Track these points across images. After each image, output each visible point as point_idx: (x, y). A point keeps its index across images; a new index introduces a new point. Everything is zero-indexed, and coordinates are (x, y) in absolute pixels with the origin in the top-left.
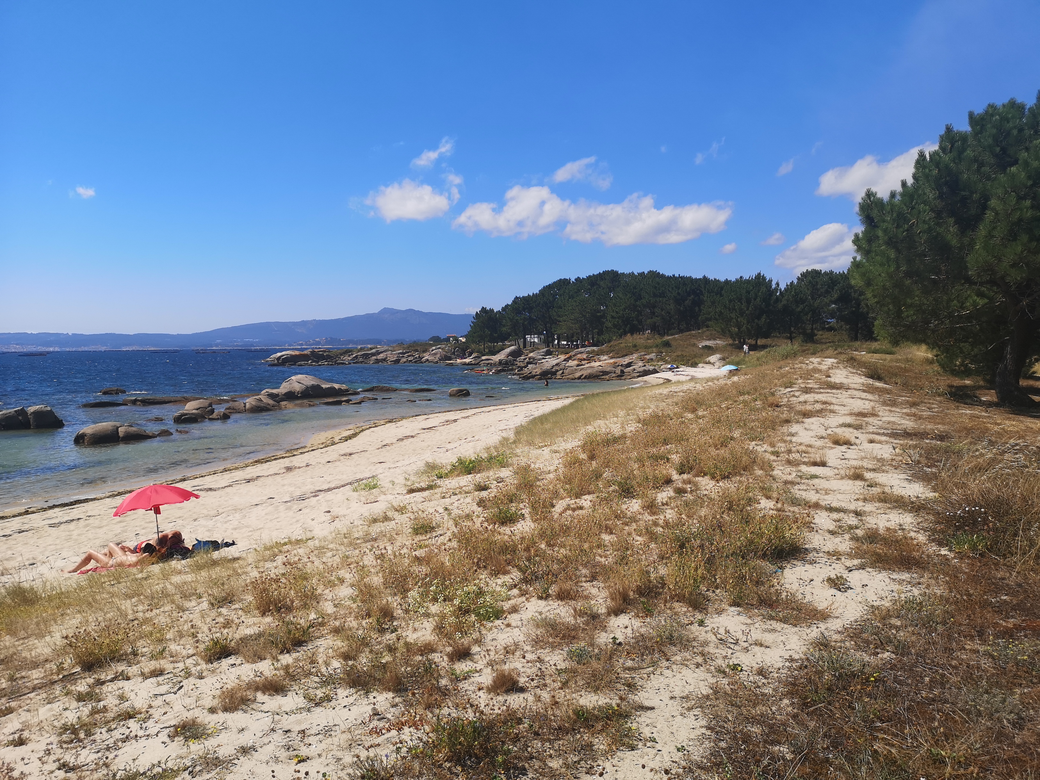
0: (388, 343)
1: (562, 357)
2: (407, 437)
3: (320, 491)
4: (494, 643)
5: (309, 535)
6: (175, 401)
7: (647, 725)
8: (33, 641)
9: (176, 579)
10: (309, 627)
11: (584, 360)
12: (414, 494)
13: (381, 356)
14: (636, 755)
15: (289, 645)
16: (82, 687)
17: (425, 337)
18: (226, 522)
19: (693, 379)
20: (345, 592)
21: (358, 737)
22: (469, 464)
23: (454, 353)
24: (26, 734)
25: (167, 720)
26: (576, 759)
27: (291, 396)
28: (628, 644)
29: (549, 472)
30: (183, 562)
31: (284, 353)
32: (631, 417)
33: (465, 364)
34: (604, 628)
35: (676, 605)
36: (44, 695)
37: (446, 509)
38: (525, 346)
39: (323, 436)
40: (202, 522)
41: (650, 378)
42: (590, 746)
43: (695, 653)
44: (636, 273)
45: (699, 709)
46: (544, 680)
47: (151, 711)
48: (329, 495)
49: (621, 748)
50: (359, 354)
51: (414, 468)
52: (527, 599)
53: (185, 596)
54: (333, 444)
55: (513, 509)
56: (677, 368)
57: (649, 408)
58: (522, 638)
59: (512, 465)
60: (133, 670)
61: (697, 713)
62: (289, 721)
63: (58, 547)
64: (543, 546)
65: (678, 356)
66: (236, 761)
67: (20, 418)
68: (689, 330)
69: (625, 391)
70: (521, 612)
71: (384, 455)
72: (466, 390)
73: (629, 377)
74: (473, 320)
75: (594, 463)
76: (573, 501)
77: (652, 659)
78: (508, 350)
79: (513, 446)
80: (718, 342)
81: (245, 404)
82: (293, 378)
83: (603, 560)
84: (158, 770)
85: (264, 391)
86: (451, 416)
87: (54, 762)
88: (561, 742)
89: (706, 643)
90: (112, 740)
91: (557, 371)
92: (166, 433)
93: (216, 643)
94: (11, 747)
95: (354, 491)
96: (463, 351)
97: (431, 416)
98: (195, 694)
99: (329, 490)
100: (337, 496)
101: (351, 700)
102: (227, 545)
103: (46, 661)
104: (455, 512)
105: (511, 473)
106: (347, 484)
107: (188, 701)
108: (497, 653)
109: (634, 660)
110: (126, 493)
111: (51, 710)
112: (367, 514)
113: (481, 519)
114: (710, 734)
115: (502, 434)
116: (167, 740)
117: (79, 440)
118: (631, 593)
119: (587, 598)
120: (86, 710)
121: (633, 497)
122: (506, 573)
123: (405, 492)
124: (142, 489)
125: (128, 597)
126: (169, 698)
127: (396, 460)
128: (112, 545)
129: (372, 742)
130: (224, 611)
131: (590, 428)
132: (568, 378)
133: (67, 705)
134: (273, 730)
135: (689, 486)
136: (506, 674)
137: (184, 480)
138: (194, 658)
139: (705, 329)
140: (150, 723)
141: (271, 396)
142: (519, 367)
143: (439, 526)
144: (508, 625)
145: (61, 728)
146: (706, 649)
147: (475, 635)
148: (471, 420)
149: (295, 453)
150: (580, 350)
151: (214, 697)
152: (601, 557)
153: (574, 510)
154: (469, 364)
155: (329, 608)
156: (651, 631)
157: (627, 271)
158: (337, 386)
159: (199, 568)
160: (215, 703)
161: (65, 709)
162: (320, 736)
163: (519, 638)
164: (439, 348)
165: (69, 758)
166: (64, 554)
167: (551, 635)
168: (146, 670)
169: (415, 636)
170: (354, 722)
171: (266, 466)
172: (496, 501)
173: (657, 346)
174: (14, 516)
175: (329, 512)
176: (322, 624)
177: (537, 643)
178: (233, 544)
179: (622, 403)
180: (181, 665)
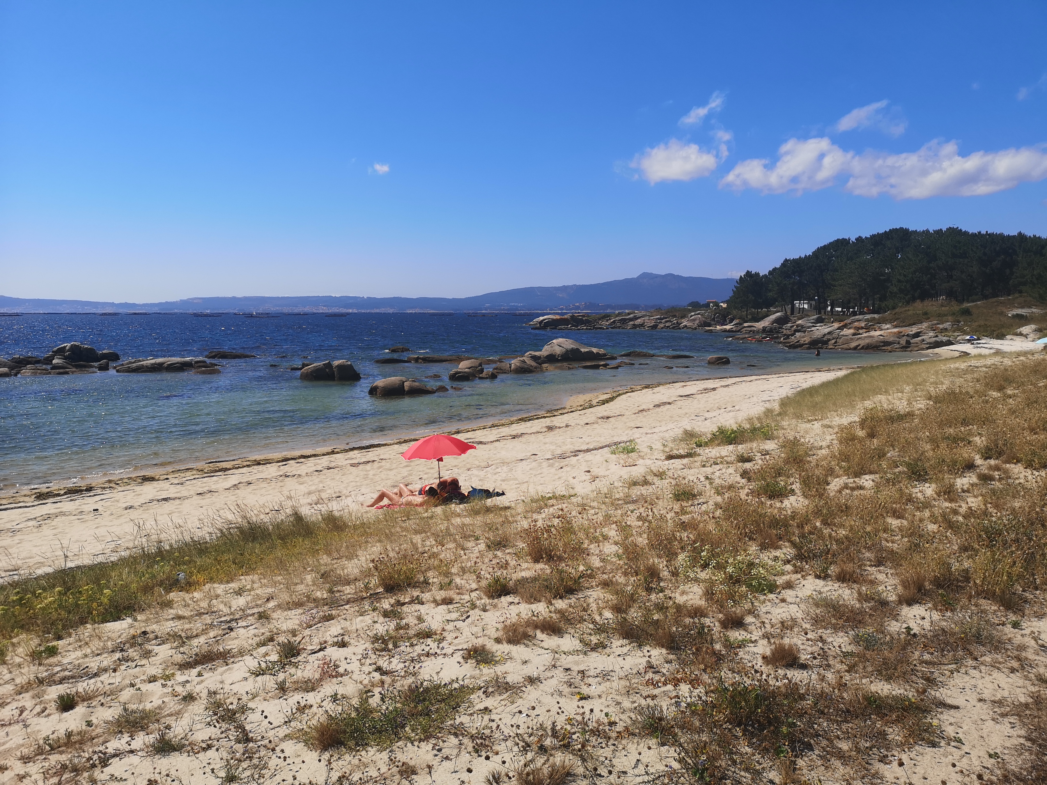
0: (646, 308)
1: (836, 325)
2: (664, 404)
3: (580, 451)
4: (769, 616)
5: (572, 492)
6: (451, 360)
7: (951, 724)
8: (344, 562)
9: (457, 521)
10: (579, 578)
11: (862, 328)
12: (673, 461)
13: (639, 321)
14: (938, 753)
15: (562, 591)
16: (386, 604)
17: (684, 302)
18: (495, 474)
19: (998, 352)
20: (610, 549)
21: (635, 685)
22: (731, 434)
23: (714, 319)
24: (346, 638)
25: (459, 644)
26: (868, 745)
27: (551, 359)
28: (925, 636)
29: (821, 448)
30: (461, 506)
31: (545, 317)
32: (919, 394)
33: (725, 331)
34: (896, 617)
35: (982, 601)
36: (357, 608)
37: (707, 478)
38: (792, 313)
39: (581, 399)
40: (475, 472)
41: (944, 351)
42: (883, 735)
43: (1009, 656)
44: (931, 231)
45: (1016, 717)
46: (827, 660)
47: (445, 634)
48: (588, 456)
49: (920, 743)
50: (617, 318)
51: (672, 434)
52: (803, 576)
53: (466, 537)
54: (591, 406)
55: (782, 483)
56: (979, 339)
57: (942, 383)
58: (800, 615)
59: (778, 438)
60: (426, 596)
61: (1014, 721)
62: (567, 661)
63: (358, 484)
64: (818, 524)
65: (980, 326)
66: (524, 689)
67: (327, 370)
68: (995, 295)
69: (911, 364)
70: (797, 589)
71: (641, 420)
72: (725, 358)
73: (916, 349)
74: (736, 285)
75: (875, 441)
76: (852, 480)
77: (954, 655)
78: (773, 317)
79: (779, 418)
80: (1034, 310)
81: (510, 365)
82: (554, 341)
83: (890, 544)
84: (456, 685)
85: (528, 353)
86: (710, 384)
87: (370, 665)
88: (850, 725)
89: (1022, 648)
90: (415, 654)
91: (829, 340)
92: (442, 389)
93: (497, 581)
94: (336, 648)
95: (612, 453)
96: (723, 317)
97: (688, 383)
98: (481, 624)
99: (588, 450)
100: (597, 457)
101: (625, 650)
102: (498, 494)
103: (356, 579)
104: (717, 481)
105: (777, 446)
106: (606, 446)
107: (475, 630)
108: (772, 626)
109: (932, 654)
110: (411, 440)
111: (362, 621)
112: (626, 476)
113: (747, 490)
114: (1030, 745)
115: (765, 405)
116: (462, 661)
117: (373, 391)
118: (927, 584)
119: (873, 583)
120: (392, 625)
121: (925, 481)
122: (777, 548)
123: (664, 458)
124: (427, 438)
125: (417, 532)
126: (459, 624)
127: (653, 425)
128: (402, 485)
129: (649, 693)
130: (499, 553)
131: (868, 404)
132: (842, 348)
133: (376, 619)
134: (554, 666)
135: (996, 473)
136: (787, 647)
137: (458, 432)
138: (478, 592)
139: (1017, 295)
140: (444, 644)
141: (534, 358)
142: (785, 335)
143: (700, 494)
144: (783, 601)
145: (373, 637)
146: (1024, 654)
147: (748, 606)
148: (731, 389)
149: (556, 414)
150: (857, 317)
151: (497, 629)
152: (887, 541)
153: (853, 489)
154: (729, 331)
155: (596, 562)
156: (953, 626)
157: (920, 228)
158: (595, 350)
159: (476, 513)
160: (500, 634)
161: (375, 622)
162: (598, 679)
163: (797, 614)
164: (699, 314)
165: (383, 663)
166: (363, 490)
167: (834, 616)
168: (438, 598)
169: (685, 598)
170: (630, 671)
171: (529, 424)
172: (761, 474)
173: (954, 314)
174: (324, 455)
175: (589, 472)
176: (591, 576)
177: (817, 622)
178: (503, 494)
179: (908, 377)
180: (467, 597)
